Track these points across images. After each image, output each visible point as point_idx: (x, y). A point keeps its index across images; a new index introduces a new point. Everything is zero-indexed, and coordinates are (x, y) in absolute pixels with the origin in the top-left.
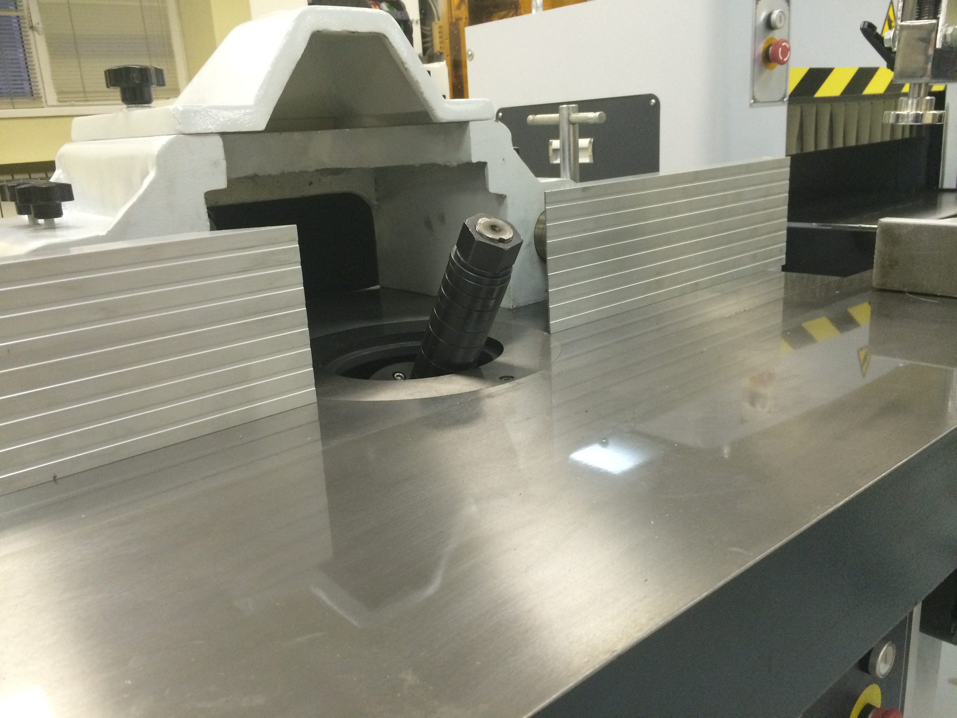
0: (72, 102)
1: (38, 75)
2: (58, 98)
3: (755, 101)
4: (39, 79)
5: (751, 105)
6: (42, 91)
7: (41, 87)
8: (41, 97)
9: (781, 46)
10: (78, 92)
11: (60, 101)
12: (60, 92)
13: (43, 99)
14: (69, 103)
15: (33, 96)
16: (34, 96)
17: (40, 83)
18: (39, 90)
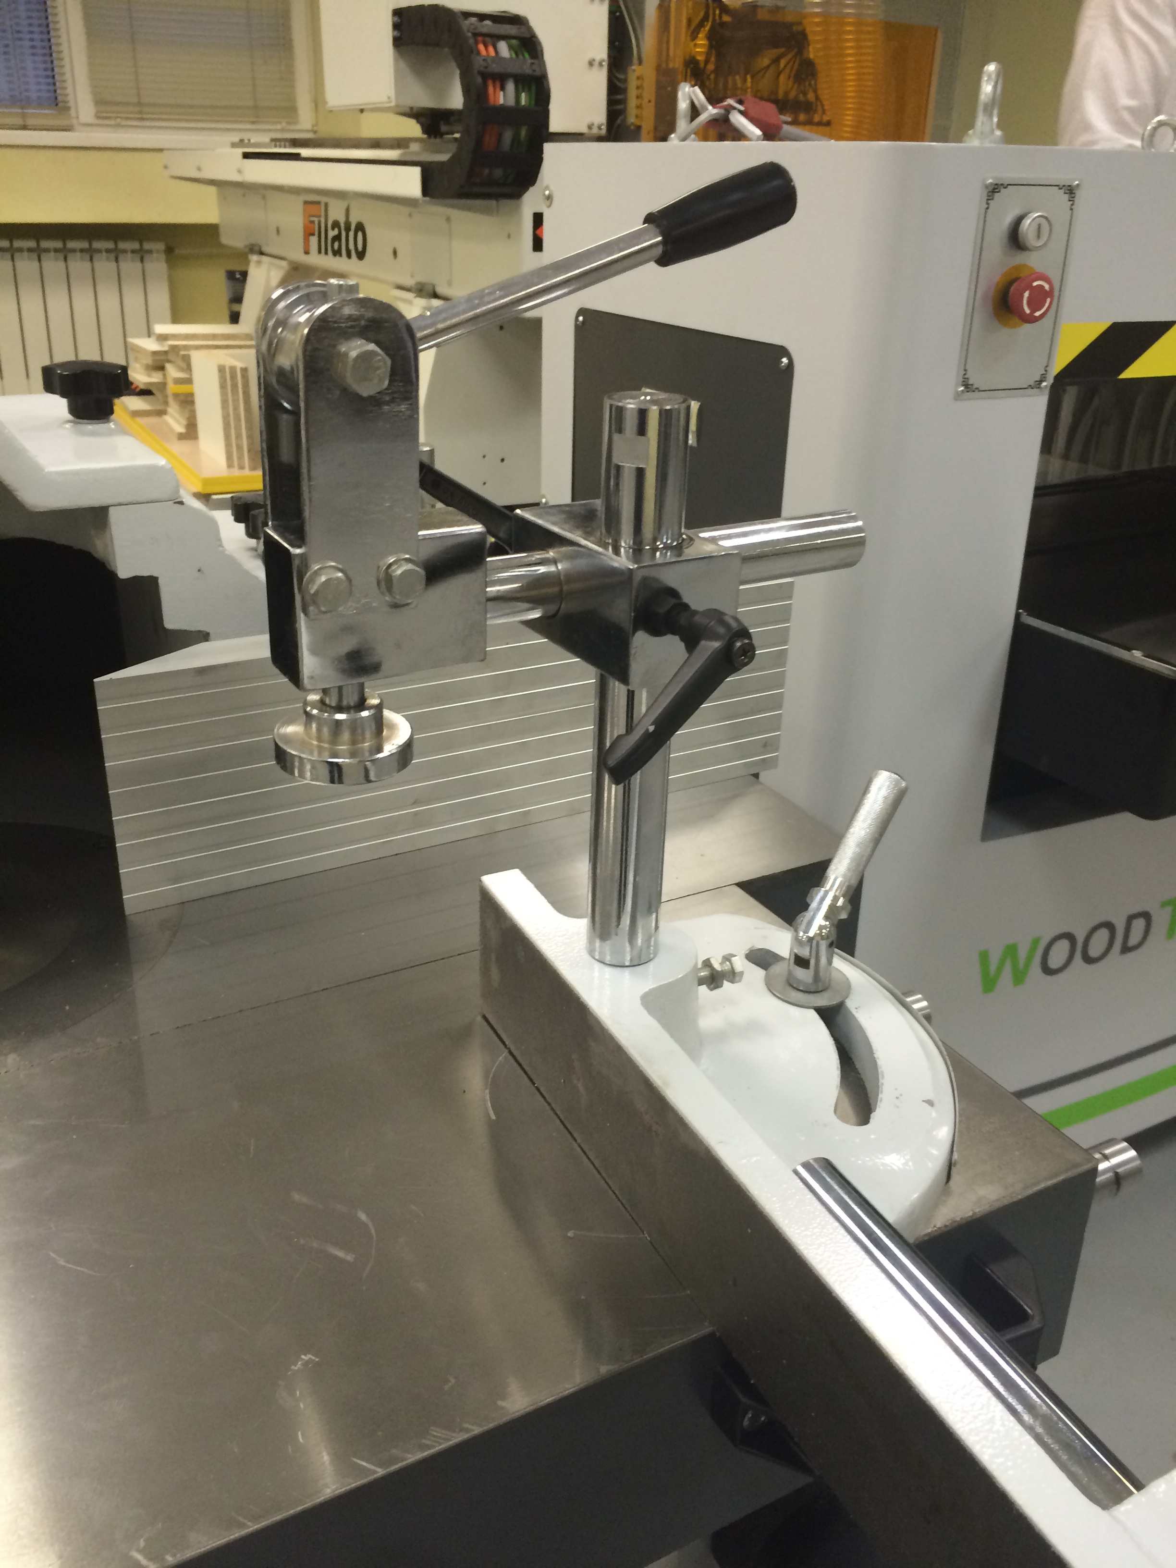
0: (118, 120)
1: (67, 69)
2: (97, 112)
3: (968, 386)
4: (68, 76)
5: (958, 396)
6: (71, 98)
7: (70, 90)
8: (69, 108)
9: (1029, 287)
10: (126, 104)
11: (98, 117)
12: (100, 102)
13: (73, 112)
14: (112, 122)
15: (57, 105)
16: (60, 105)
17: (69, 84)
18: (67, 95)
